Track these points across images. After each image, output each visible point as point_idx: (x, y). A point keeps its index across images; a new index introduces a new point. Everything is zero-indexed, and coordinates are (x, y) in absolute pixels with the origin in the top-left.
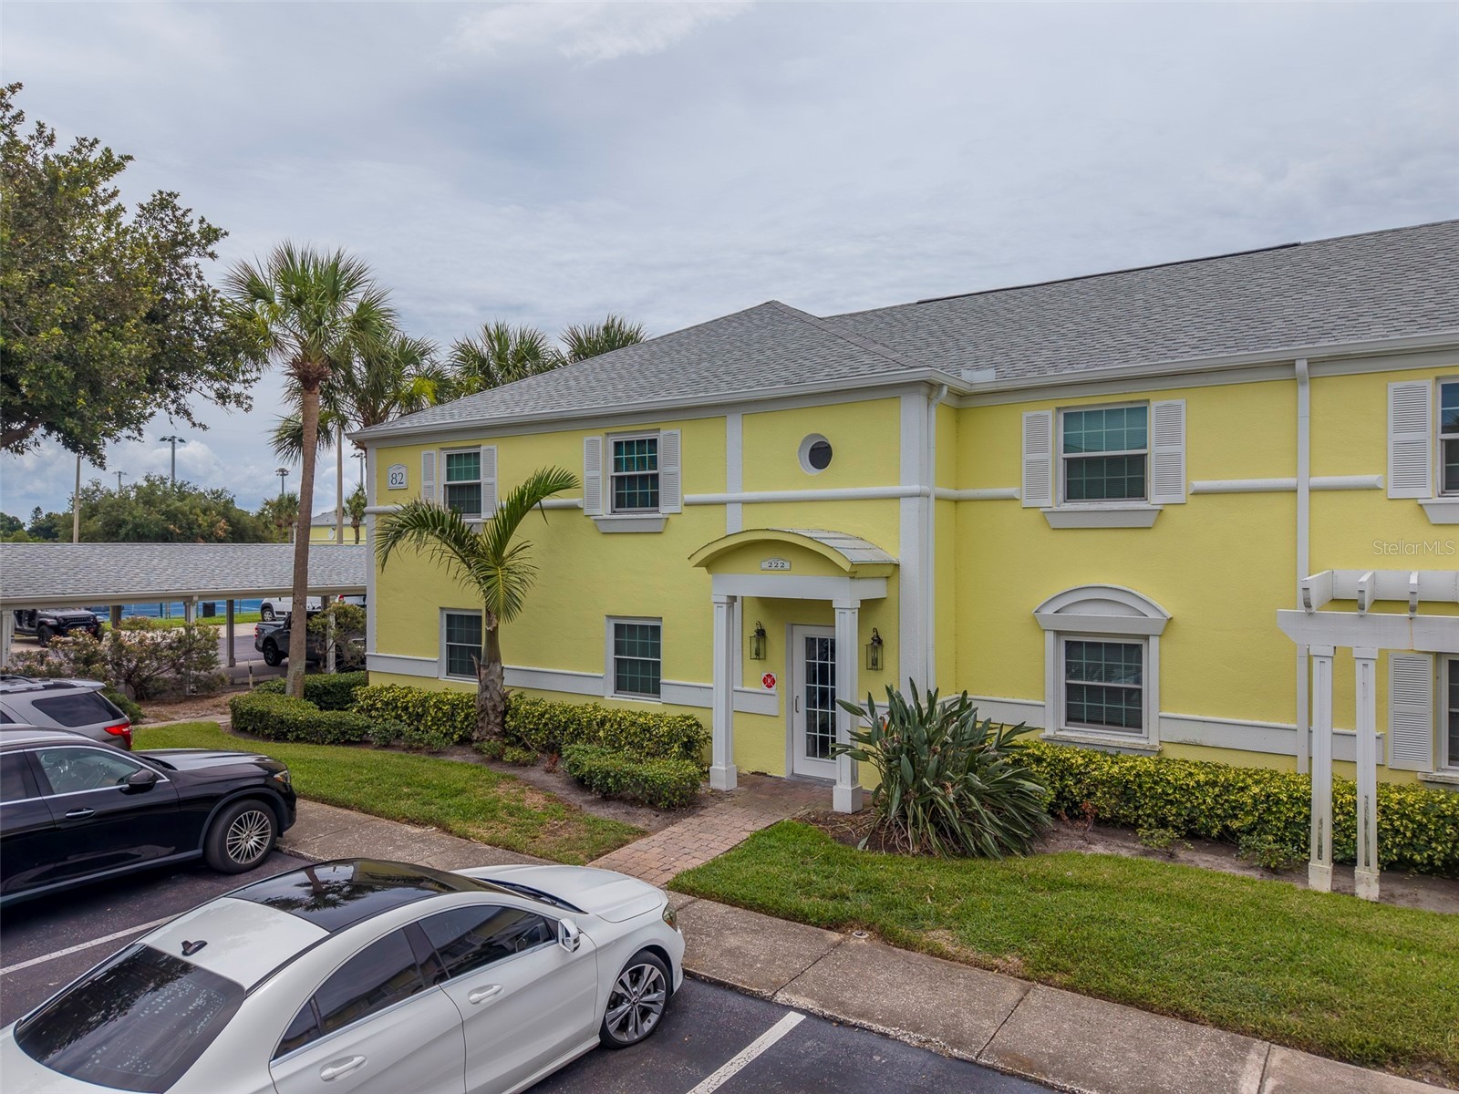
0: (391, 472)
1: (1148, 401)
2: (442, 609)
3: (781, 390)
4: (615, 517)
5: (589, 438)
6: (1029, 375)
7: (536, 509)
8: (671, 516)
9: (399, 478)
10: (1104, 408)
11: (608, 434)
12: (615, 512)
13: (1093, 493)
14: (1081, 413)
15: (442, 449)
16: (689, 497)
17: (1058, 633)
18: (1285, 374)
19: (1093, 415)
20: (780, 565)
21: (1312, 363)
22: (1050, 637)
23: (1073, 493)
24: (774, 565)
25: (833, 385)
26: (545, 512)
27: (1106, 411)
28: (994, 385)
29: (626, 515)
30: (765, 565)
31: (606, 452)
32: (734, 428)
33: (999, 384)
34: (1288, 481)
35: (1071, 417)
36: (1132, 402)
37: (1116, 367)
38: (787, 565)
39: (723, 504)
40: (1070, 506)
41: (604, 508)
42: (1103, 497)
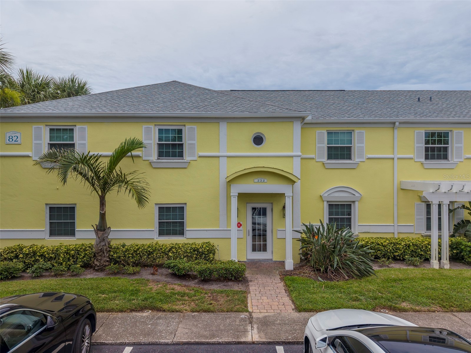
0: (8, 135)
1: (353, 130)
2: (46, 204)
3: (246, 114)
4: (159, 161)
5: (146, 126)
6: (320, 119)
7: (129, 157)
8: (191, 162)
9: (14, 139)
10: (340, 131)
11: (155, 125)
12: (159, 159)
13: (336, 158)
14: (333, 132)
15: (46, 125)
16: (201, 154)
17: (328, 202)
18: (392, 126)
19: (336, 133)
20: (262, 181)
21: (400, 123)
22: (325, 203)
23: (330, 157)
24: (260, 181)
25: (272, 115)
26: (134, 158)
27: (334, 132)
28: (311, 121)
29: (164, 160)
30: (256, 181)
31: (155, 133)
32: (224, 127)
33: (312, 121)
34: (392, 156)
35: (329, 133)
36: (348, 130)
37: (346, 119)
38: (266, 181)
39: (219, 157)
40: (329, 161)
41: (154, 157)
42: (339, 159)
